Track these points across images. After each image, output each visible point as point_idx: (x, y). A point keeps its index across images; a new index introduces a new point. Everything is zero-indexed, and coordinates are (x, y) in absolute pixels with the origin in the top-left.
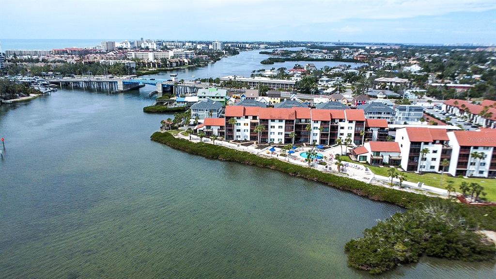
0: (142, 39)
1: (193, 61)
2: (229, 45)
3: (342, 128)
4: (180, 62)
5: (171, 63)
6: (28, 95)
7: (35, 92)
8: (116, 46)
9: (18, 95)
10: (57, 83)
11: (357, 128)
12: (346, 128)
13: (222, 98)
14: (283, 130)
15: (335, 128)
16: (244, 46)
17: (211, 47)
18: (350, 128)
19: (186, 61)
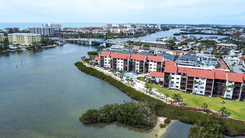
0: (129, 23)
1: (137, 33)
2: (168, 26)
3: (151, 65)
4: (130, 33)
5: (125, 34)
6: (53, 45)
7: (56, 44)
8: (112, 26)
9: (48, 45)
10: (69, 41)
11: (158, 66)
12: (153, 65)
13: (121, 49)
14: (123, 64)
15: (147, 65)
16: (174, 26)
17: (156, 27)
18: (155, 65)
19: (133, 33)
